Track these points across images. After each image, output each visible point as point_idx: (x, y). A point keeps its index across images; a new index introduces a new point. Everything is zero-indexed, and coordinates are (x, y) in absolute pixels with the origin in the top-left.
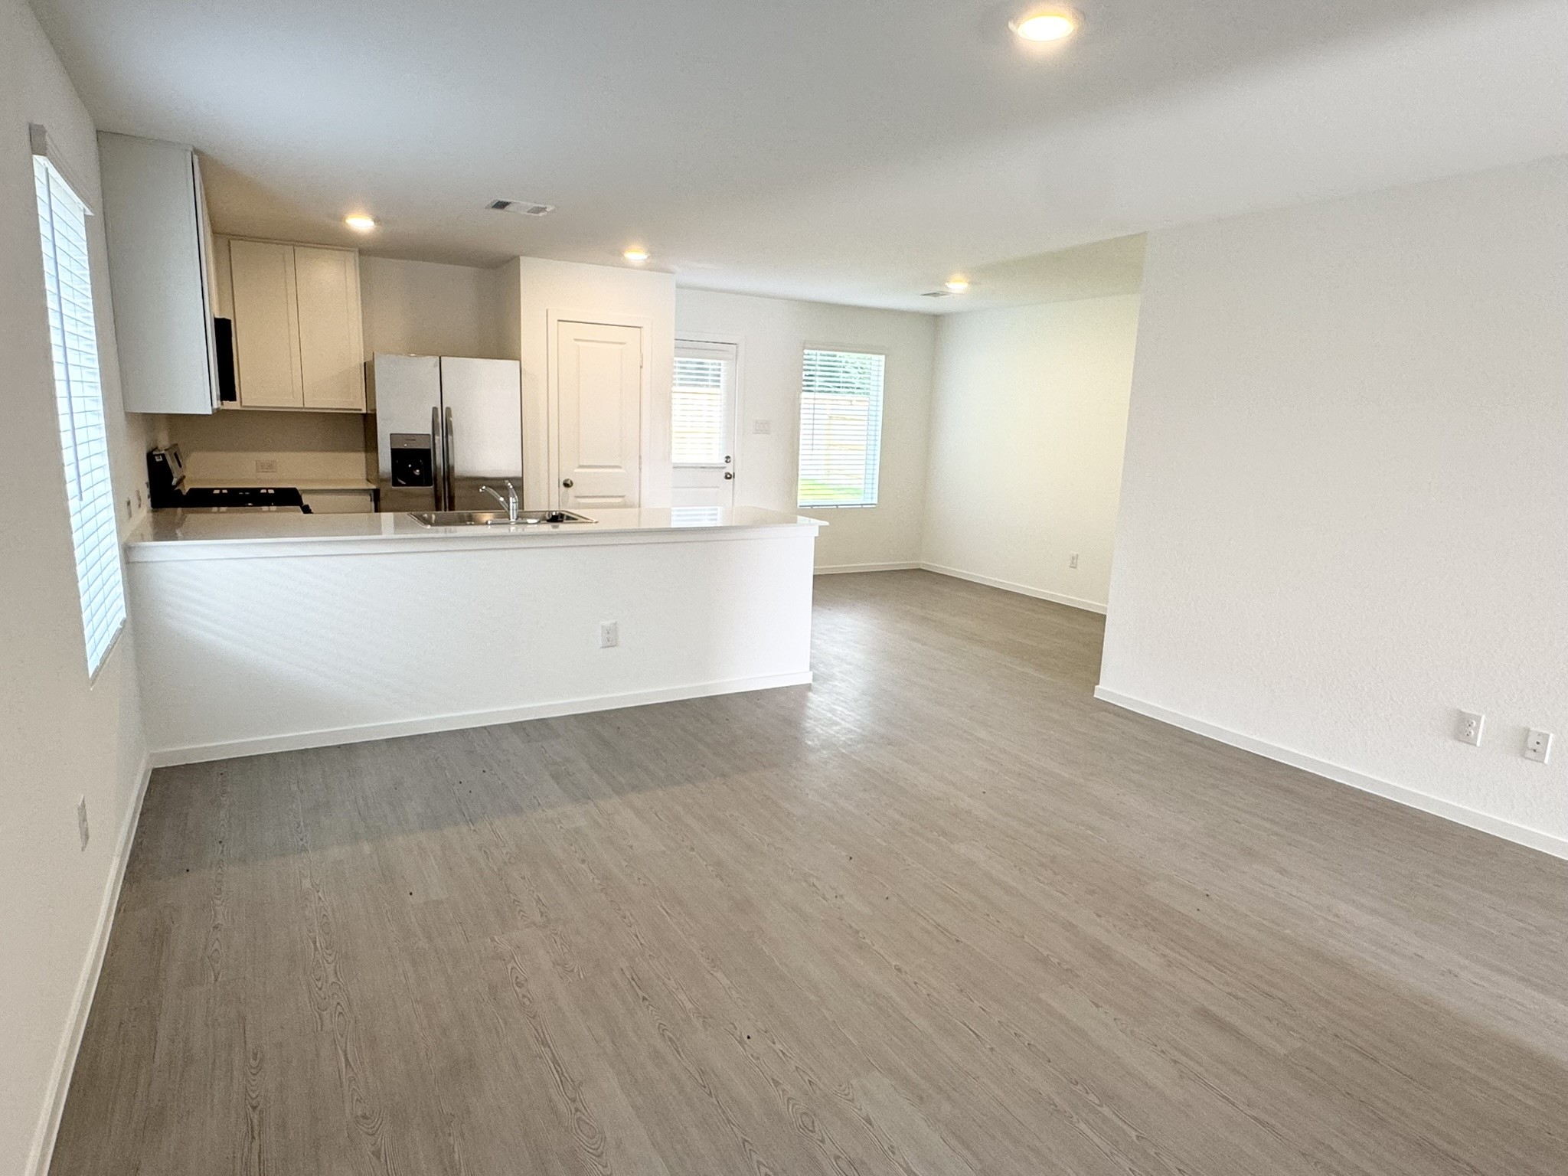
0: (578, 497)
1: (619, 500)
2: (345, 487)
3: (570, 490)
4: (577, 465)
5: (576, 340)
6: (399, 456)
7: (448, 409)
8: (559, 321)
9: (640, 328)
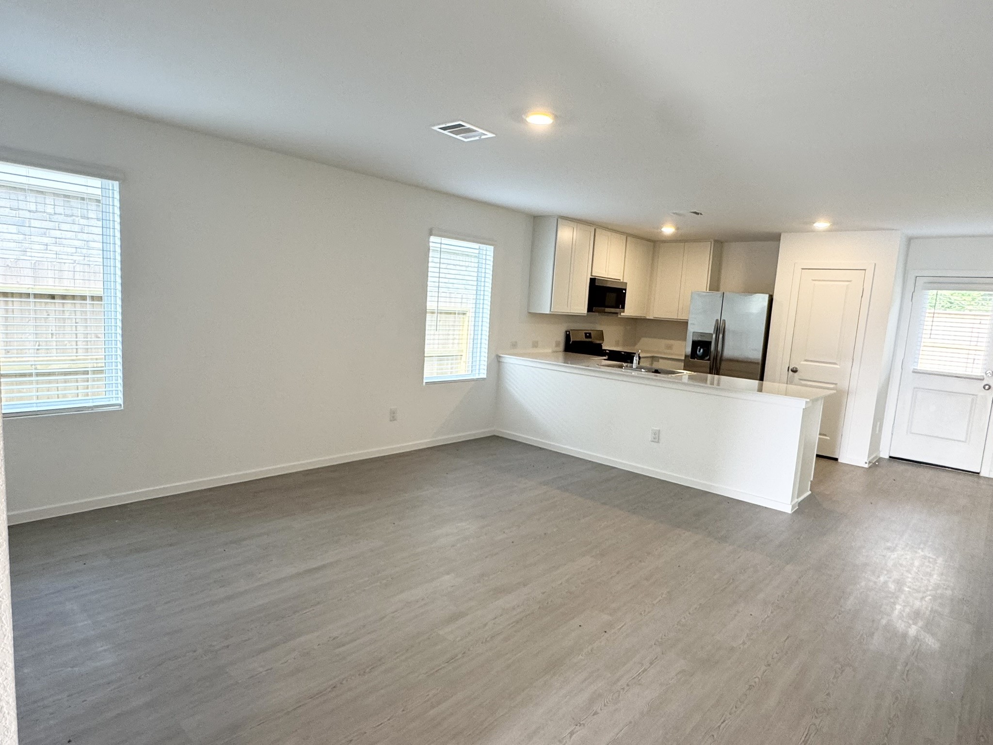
0: (801, 380)
1: (832, 386)
2: (669, 357)
3: (796, 374)
4: (803, 360)
5: (813, 280)
6: (695, 344)
7: (724, 320)
8: (803, 269)
9: (865, 270)
